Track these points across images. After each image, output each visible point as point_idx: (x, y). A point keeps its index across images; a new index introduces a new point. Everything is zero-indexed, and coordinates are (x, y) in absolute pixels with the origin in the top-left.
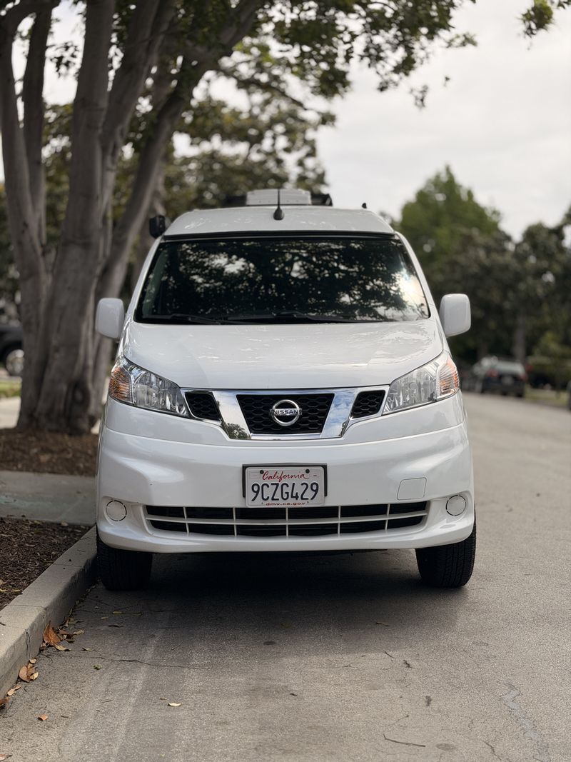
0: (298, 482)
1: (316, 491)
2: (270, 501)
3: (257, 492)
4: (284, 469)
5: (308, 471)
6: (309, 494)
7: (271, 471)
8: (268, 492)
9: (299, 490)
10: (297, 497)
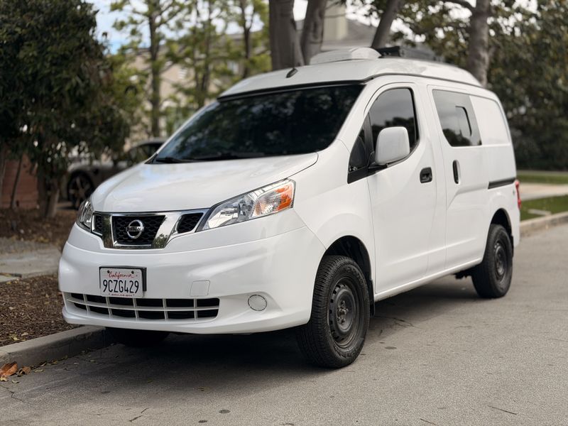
0: (128, 279)
1: (138, 287)
2: (113, 292)
3: (106, 286)
4: (120, 270)
5: (133, 272)
6: (134, 289)
7: (114, 271)
8: (112, 286)
9: (129, 285)
10: (127, 291)
